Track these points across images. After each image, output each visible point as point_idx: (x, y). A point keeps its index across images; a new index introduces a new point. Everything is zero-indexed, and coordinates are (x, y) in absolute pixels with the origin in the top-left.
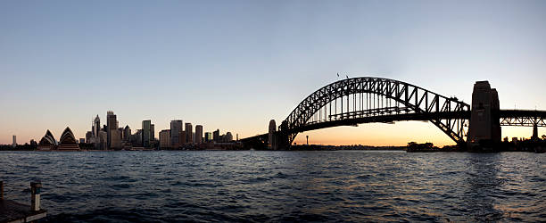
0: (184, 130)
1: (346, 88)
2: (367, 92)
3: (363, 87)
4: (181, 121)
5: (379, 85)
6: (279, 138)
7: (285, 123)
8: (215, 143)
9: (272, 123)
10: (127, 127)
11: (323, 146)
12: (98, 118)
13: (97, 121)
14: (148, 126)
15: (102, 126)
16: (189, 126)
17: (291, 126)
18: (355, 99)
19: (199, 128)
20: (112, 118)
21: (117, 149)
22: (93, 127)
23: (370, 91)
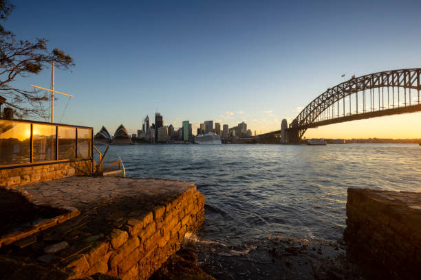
0: (214, 128)
1: (354, 86)
2: (379, 86)
3: (374, 83)
4: (211, 122)
5: (393, 78)
6: (291, 134)
7: (295, 121)
8: (238, 138)
9: (284, 122)
10: (171, 126)
11: (331, 140)
12: (147, 118)
13: (147, 120)
14: (187, 125)
15: (151, 125)
16: (218, 125)
17: (301, 123)
18: (364, 95)
19: (226, 126)
20: (159, 119)
21: (163, 143)
22: (144, 126)
23: (383, 85)
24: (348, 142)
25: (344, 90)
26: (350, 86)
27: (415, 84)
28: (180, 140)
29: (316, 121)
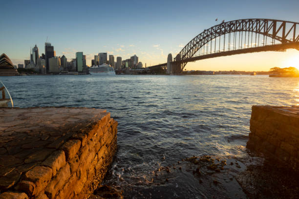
0: (108, 59)
1: (223, 29)
2: (240, 31)
3: (237, 28)
4: (106, 54)
5: (249, 25)
6: (175, 66)
7: (179, 56)
8: (130, 69)
9: (170, 56)
10: (63, 56)
11: (205, 71)
12: (36, 47)
13: (36, 50)
14: (81, 57)
15: (40, 55)
16: (112, 57)
17: (183, 58)
18: (230, 37)
19: (119, 59)
20: (50, 49)
21: (56, 73)
22: (32, 55)
23: (242, 30)
24: (216, 73)
25: (216, 32)
26: (220, 29)
27: (262, 31)
28: (73, 71)
29: (194, 56)
